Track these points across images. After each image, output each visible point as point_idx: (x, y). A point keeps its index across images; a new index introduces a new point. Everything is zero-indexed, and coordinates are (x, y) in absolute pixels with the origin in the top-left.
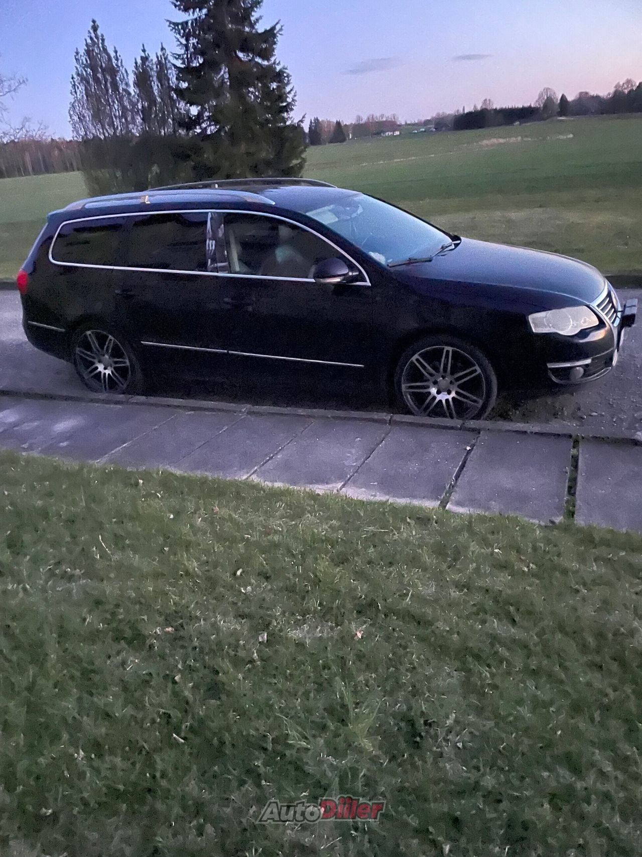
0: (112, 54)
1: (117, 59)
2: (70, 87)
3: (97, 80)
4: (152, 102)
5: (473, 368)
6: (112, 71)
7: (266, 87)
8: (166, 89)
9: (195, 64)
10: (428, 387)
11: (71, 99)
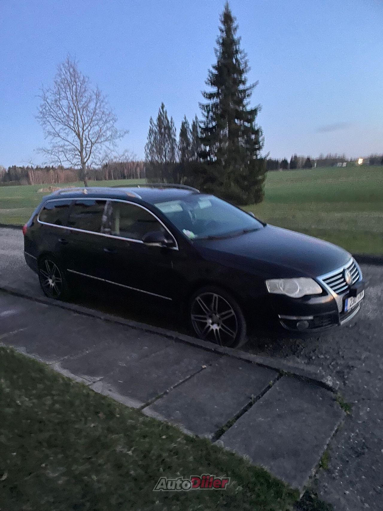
0: (170, 120)
1: (172, 122)
2: (147, 135)
3: (161, 133)
4: (188, 144)
5: (230, 311)
6: (168, 128)
7: (249, 137)
8: (196, 138)
9: (210, 126)
10: (206, 319)
11: (147, 141)
